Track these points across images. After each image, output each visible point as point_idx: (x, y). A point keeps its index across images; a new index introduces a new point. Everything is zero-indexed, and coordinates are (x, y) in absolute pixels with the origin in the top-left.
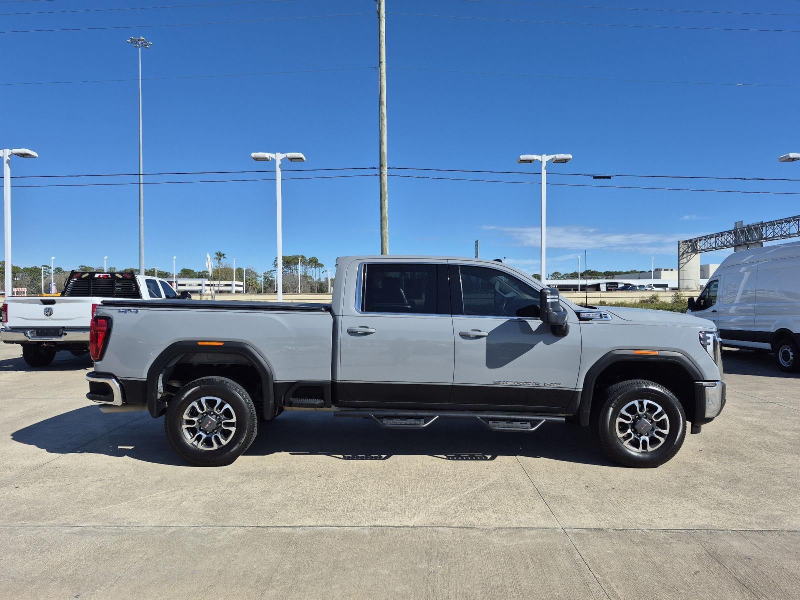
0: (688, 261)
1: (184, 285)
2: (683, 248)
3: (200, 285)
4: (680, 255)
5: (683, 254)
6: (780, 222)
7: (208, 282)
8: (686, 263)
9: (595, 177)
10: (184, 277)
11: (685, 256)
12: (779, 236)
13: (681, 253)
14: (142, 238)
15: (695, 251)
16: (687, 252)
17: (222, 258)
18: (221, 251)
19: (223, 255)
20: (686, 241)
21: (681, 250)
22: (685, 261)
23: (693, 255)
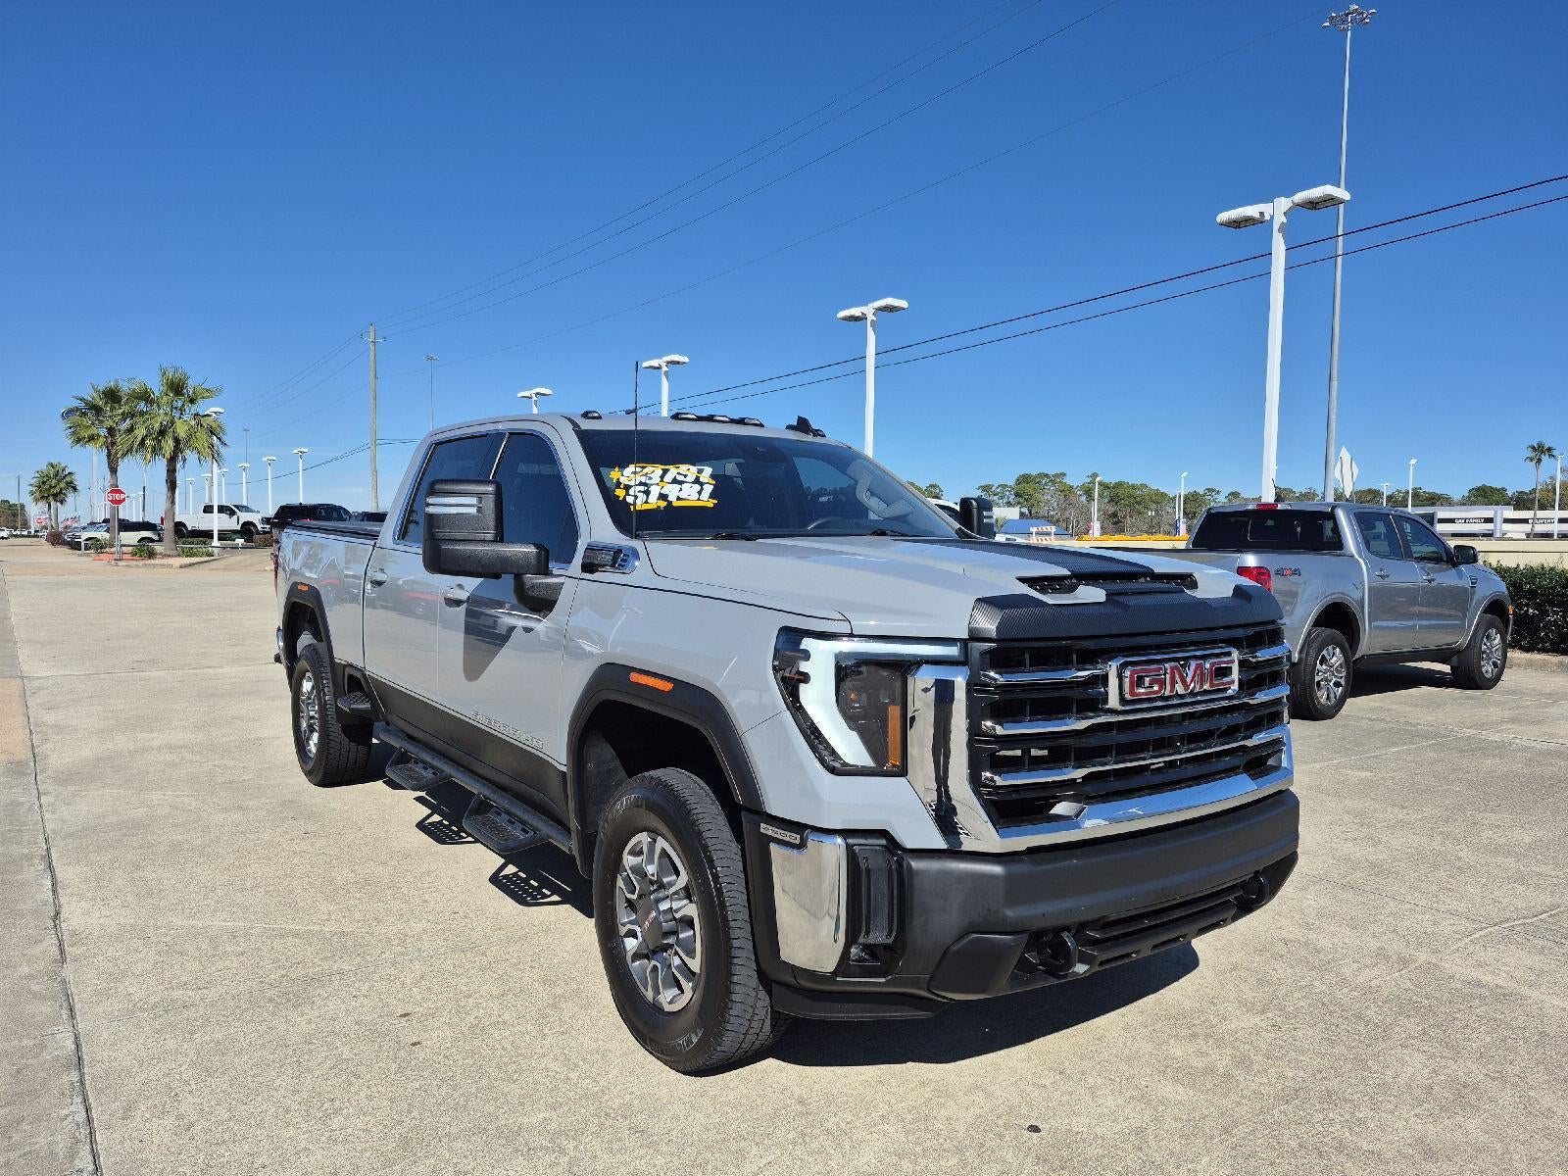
1: (1452, 521)
3: (1489, 520)
7: (1510, 513)
10: (1474, 503)
14: (1333, 425)
17: (1545, 458)
18: (1544, 441)
19: (1549, 449)
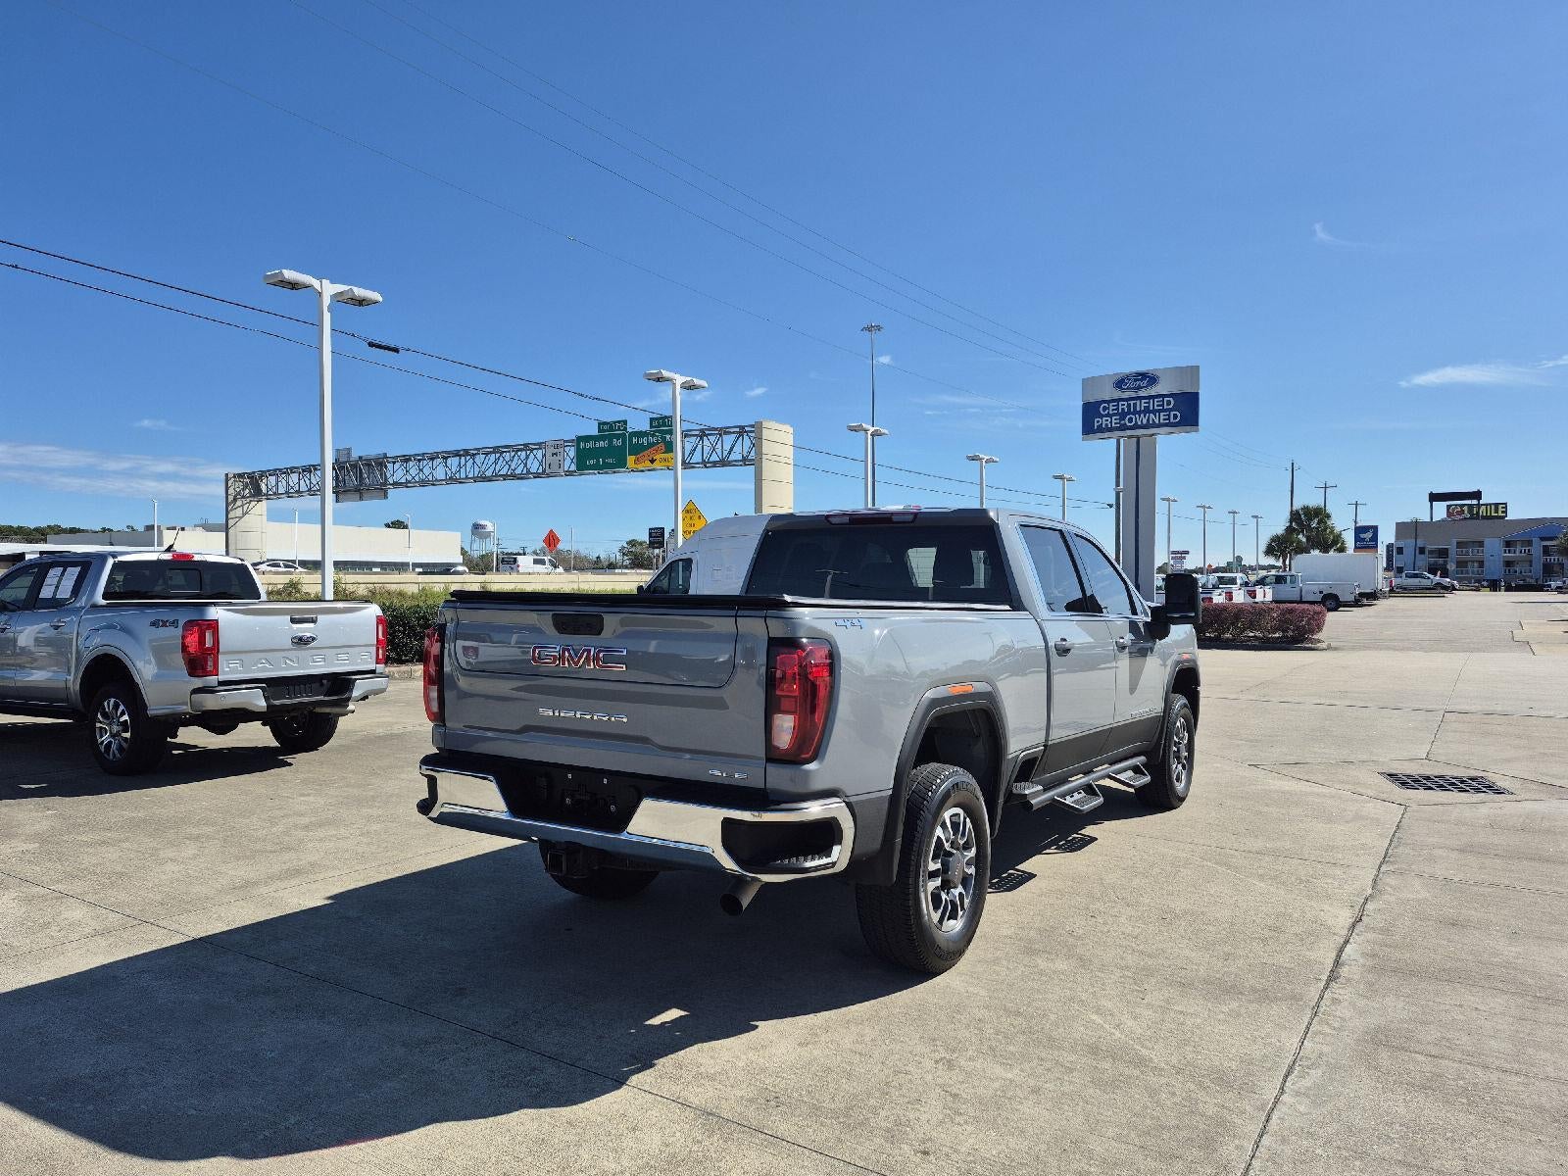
0: (244, 514)
2: (236, 487)
4: (230, 500)
5: (235, 500)
6: (420, 458)
8: (241, 518)
9: (371, 345)
11: (239, 503)
12: (416, 482)
13: (231, 498)
15: (257, 494)
16: (243, 497)
20: (241, 476)
21: (231, 491)
22: (239, 512)
23: (253, 503)
